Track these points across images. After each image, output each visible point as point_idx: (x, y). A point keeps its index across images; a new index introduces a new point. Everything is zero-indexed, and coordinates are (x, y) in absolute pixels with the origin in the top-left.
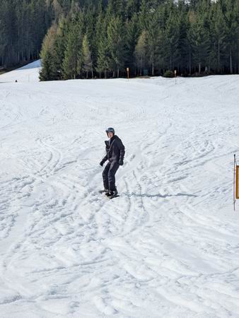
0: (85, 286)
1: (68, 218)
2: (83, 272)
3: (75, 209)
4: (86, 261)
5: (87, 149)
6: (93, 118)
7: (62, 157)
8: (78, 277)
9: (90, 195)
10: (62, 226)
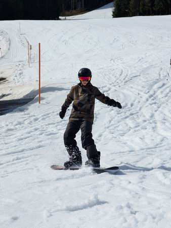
1: (135, 116)
2: (147, 154)
3: (140, 110)
4: (150, 146)
5: (148, 67)
6: (151, 45)
8: (145, 157)
9: (150, 100)
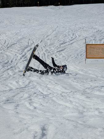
0: (22, 97)
7: (10, 42)
10: (11, 72)
